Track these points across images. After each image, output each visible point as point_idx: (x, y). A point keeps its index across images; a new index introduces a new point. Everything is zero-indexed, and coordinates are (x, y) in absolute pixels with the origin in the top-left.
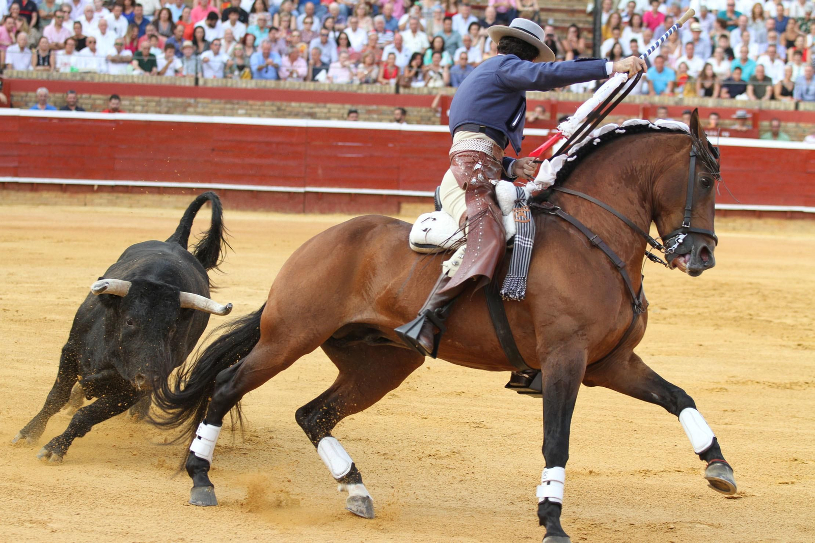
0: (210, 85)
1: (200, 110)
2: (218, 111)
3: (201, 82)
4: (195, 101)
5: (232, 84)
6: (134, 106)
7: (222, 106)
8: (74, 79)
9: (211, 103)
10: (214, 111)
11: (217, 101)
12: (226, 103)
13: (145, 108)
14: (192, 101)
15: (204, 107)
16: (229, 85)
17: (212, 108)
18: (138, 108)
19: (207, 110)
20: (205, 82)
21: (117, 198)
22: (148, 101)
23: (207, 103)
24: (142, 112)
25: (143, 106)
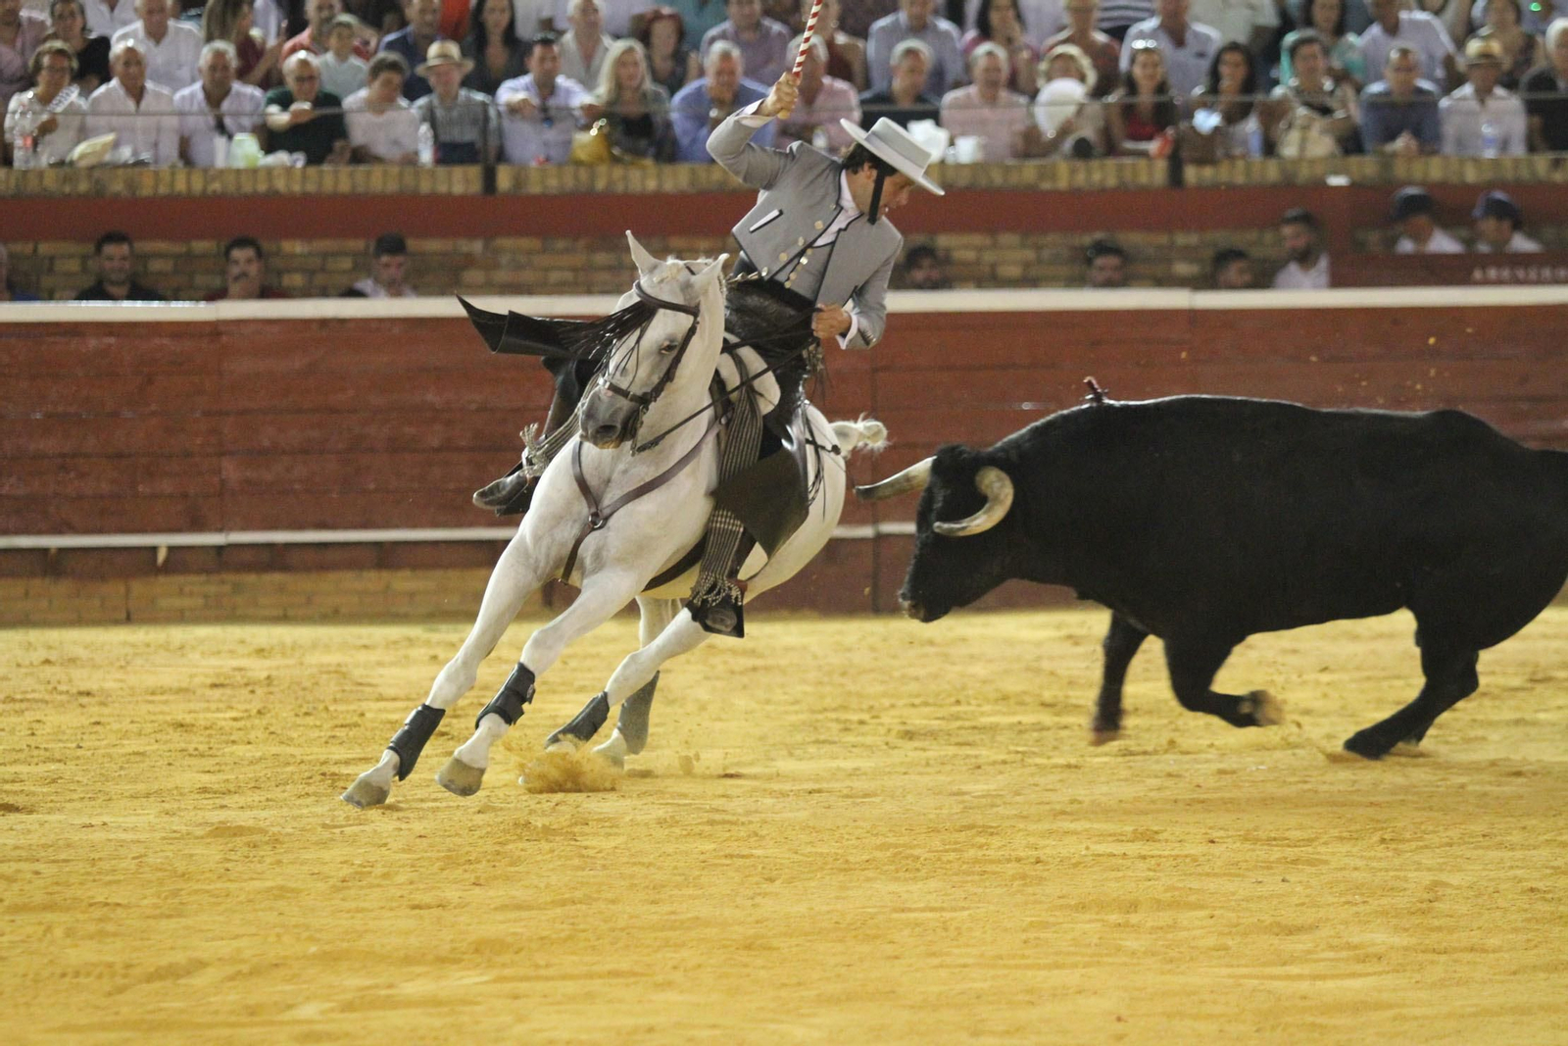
0: (535, 189)
1: (502, 276)
2: (569, 276)
3: (504, 179)
4: (486, 247)
5: (611, 182)
6: (280, 273)
7: (579, 259)
8: (67, 189)
9: (544, 251)
10: (554, 276)
11: (560, 244)
12: (592, 249)
13: (319, 279)
14: (477, 246)
15: (519, 267)
16: (600, 185)
17: (547, 270)
18: (297, 280)
19: (528, 276)
20: (519, 181)
21: (237, 589)
22: (325, 255)
23: (529, 252)
24: (306, 293)
25: (310, 273)
